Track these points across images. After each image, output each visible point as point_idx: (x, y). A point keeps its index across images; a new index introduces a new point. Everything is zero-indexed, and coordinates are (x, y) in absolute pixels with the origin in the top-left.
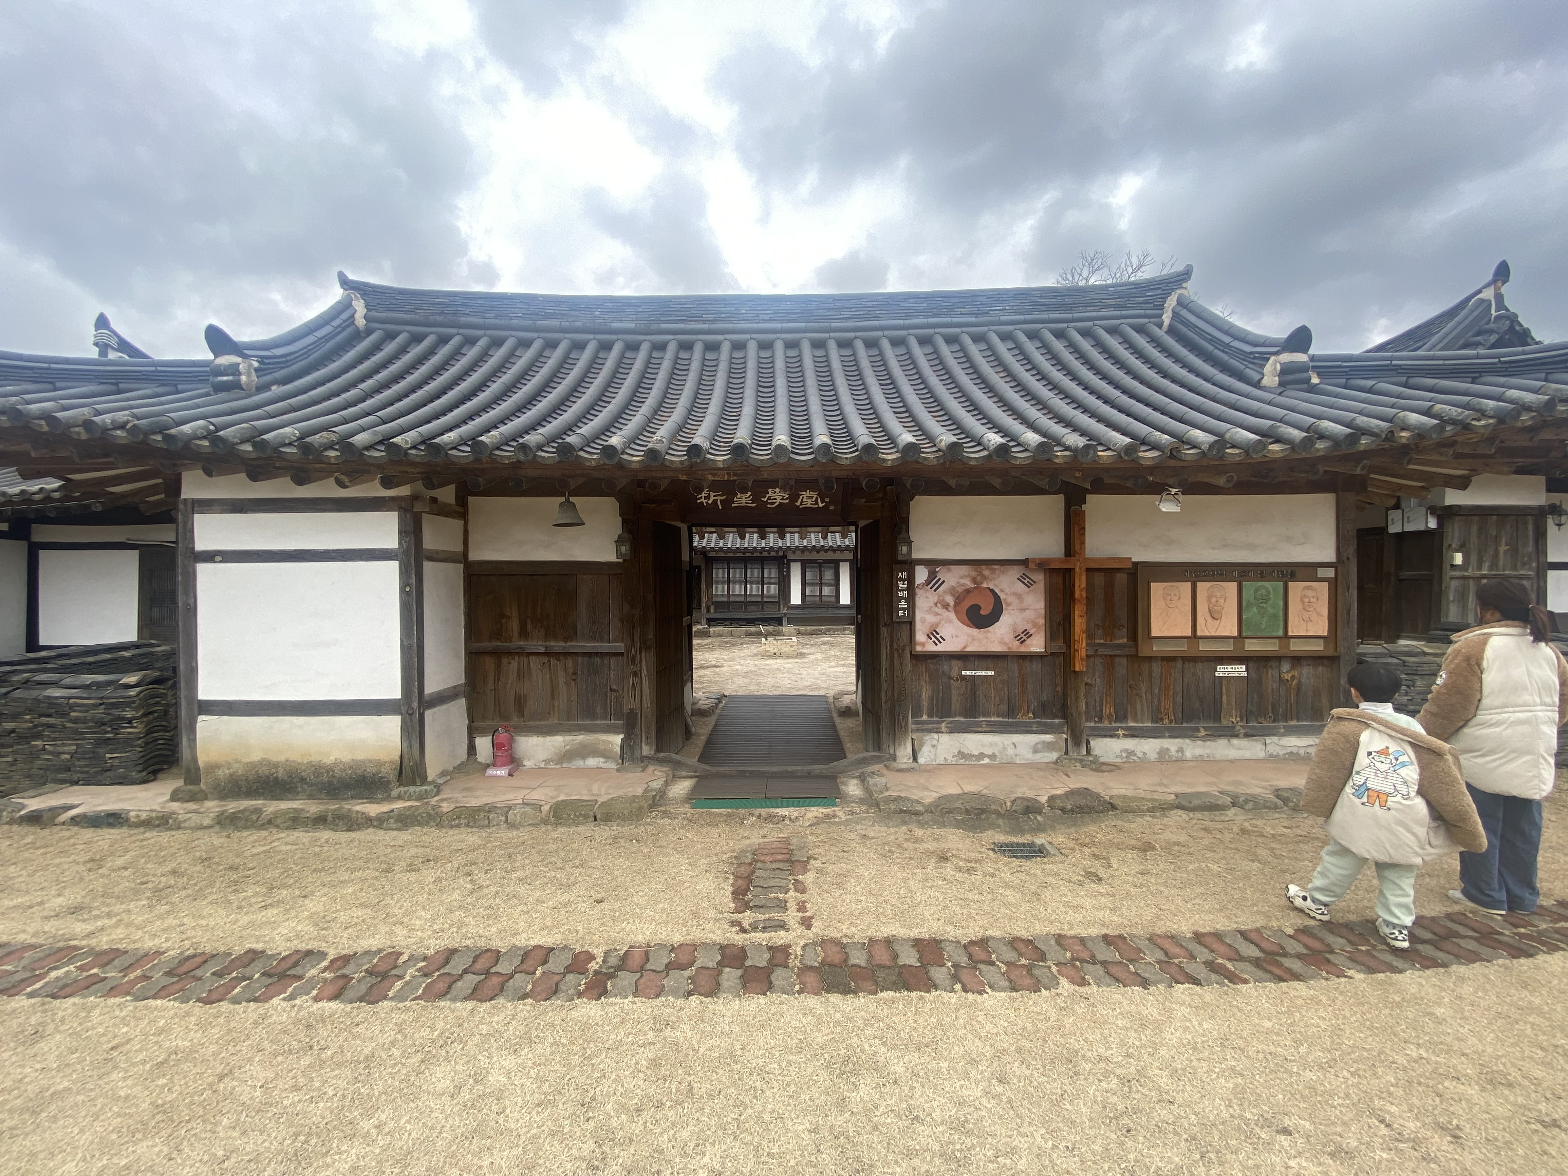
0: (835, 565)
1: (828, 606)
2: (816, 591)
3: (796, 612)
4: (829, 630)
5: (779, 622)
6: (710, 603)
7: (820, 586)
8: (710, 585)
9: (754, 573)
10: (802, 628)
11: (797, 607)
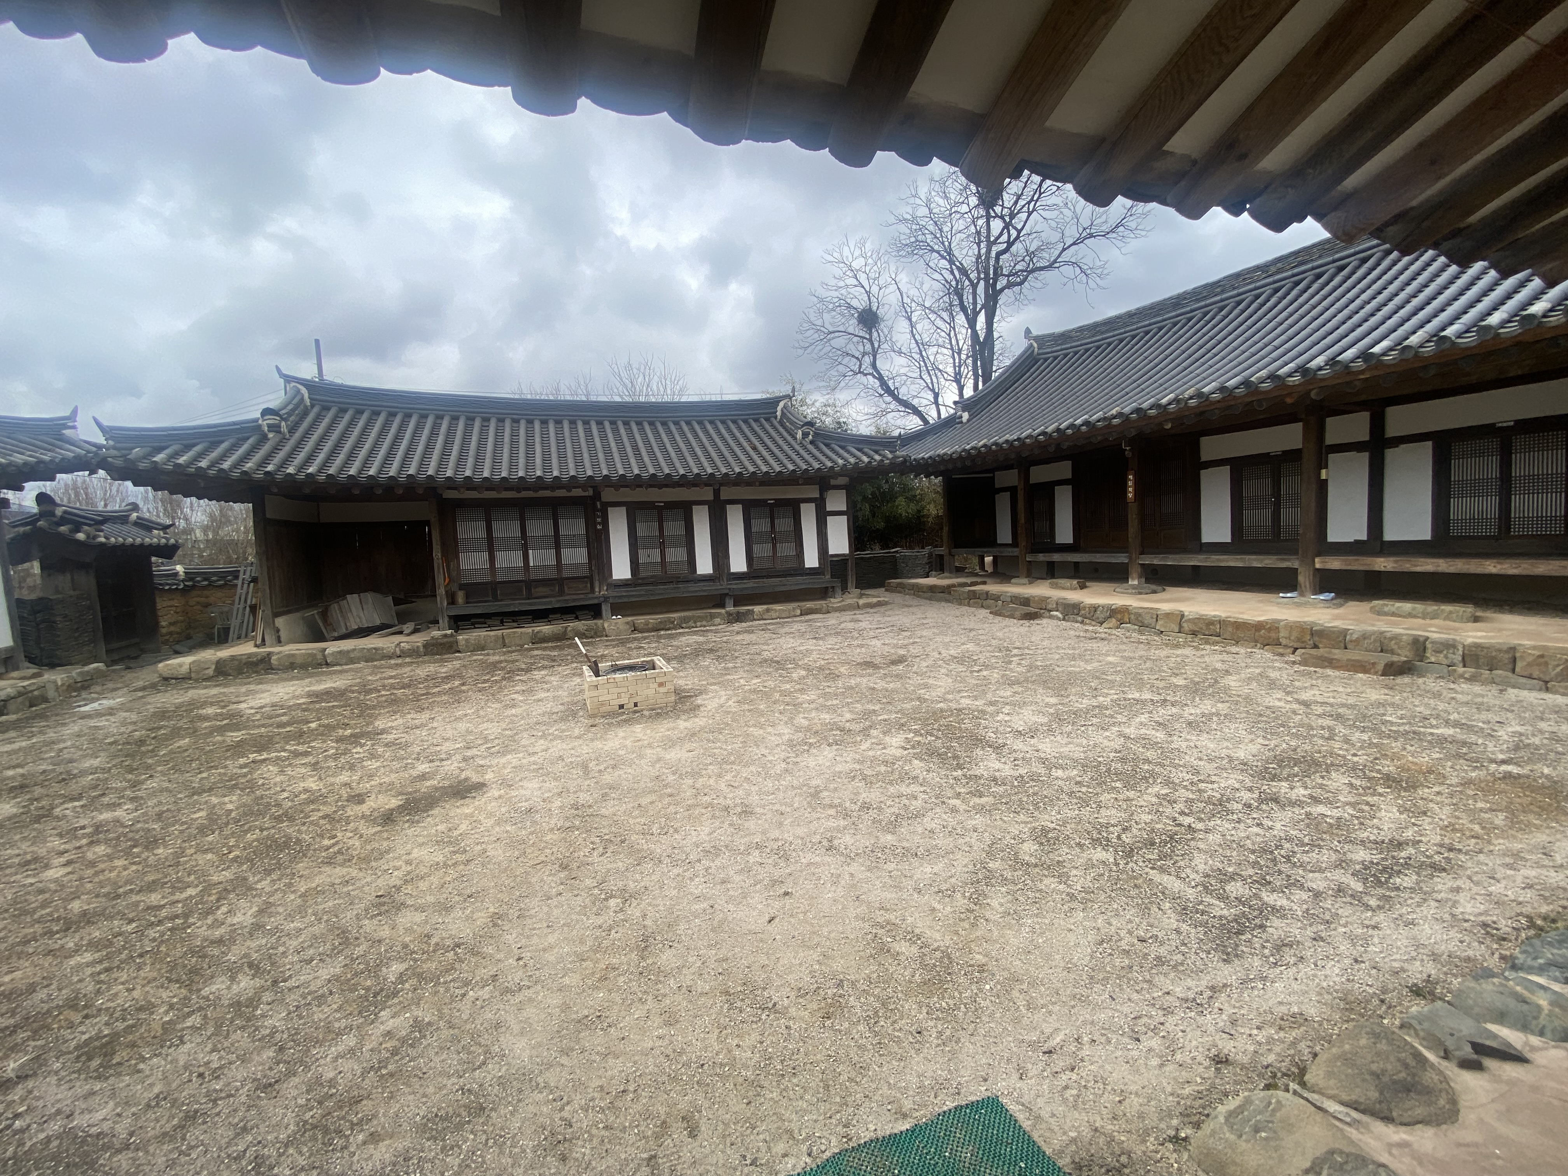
0: (685, 510)
1: (678, 580)
2: (655, 555)
3: (623, 592)
4: (686, 620)
5: (595, 611)
6: (454, 587)
7: (662, 547)
8: (452, 550)
9: (539, 528)
10: (640, 620)
11: (624, 584)
